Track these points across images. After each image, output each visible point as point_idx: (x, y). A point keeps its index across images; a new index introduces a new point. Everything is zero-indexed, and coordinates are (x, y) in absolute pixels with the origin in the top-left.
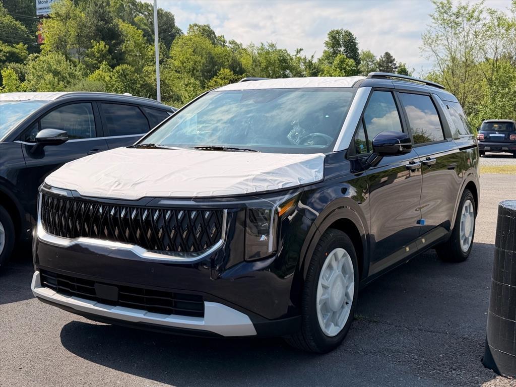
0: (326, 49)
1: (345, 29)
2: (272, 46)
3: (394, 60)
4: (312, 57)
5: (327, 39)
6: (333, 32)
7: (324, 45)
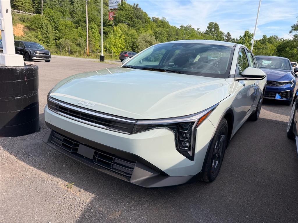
0: (207, 29)
1: (215, 22)
2: (190, 26)
3: (231, 35)
4: (203, 32)
5: (208, 26)
6: (210, 23)
7: (207, 28)
